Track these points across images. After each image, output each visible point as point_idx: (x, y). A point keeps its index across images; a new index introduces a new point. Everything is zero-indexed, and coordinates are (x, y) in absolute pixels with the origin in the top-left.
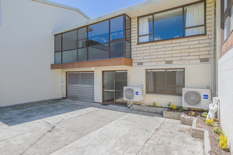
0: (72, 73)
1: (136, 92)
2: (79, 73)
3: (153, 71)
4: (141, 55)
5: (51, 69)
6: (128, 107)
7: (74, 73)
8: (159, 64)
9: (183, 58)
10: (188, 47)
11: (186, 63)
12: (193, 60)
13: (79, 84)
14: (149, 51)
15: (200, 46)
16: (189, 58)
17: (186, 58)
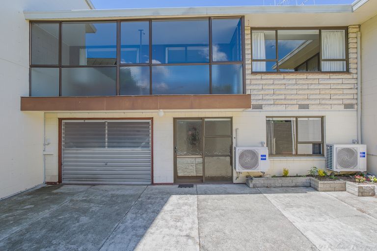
0: (83, 121)
1: (262, 156)
2: (103, 121)
3: (274, 119)
4: (260, 93)
5: (22, 109)
6: (235, 184)
7: (86, 121)
8: (289, 108)
9: (323, 102)
10: (328, 87)
11: (327, 109)
12: (336, 106)
13: (104, 147)
14: (272, 87)
15: (344, 87)
16: (331, 102)
17: (327, 102)
